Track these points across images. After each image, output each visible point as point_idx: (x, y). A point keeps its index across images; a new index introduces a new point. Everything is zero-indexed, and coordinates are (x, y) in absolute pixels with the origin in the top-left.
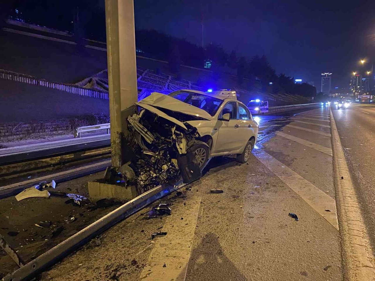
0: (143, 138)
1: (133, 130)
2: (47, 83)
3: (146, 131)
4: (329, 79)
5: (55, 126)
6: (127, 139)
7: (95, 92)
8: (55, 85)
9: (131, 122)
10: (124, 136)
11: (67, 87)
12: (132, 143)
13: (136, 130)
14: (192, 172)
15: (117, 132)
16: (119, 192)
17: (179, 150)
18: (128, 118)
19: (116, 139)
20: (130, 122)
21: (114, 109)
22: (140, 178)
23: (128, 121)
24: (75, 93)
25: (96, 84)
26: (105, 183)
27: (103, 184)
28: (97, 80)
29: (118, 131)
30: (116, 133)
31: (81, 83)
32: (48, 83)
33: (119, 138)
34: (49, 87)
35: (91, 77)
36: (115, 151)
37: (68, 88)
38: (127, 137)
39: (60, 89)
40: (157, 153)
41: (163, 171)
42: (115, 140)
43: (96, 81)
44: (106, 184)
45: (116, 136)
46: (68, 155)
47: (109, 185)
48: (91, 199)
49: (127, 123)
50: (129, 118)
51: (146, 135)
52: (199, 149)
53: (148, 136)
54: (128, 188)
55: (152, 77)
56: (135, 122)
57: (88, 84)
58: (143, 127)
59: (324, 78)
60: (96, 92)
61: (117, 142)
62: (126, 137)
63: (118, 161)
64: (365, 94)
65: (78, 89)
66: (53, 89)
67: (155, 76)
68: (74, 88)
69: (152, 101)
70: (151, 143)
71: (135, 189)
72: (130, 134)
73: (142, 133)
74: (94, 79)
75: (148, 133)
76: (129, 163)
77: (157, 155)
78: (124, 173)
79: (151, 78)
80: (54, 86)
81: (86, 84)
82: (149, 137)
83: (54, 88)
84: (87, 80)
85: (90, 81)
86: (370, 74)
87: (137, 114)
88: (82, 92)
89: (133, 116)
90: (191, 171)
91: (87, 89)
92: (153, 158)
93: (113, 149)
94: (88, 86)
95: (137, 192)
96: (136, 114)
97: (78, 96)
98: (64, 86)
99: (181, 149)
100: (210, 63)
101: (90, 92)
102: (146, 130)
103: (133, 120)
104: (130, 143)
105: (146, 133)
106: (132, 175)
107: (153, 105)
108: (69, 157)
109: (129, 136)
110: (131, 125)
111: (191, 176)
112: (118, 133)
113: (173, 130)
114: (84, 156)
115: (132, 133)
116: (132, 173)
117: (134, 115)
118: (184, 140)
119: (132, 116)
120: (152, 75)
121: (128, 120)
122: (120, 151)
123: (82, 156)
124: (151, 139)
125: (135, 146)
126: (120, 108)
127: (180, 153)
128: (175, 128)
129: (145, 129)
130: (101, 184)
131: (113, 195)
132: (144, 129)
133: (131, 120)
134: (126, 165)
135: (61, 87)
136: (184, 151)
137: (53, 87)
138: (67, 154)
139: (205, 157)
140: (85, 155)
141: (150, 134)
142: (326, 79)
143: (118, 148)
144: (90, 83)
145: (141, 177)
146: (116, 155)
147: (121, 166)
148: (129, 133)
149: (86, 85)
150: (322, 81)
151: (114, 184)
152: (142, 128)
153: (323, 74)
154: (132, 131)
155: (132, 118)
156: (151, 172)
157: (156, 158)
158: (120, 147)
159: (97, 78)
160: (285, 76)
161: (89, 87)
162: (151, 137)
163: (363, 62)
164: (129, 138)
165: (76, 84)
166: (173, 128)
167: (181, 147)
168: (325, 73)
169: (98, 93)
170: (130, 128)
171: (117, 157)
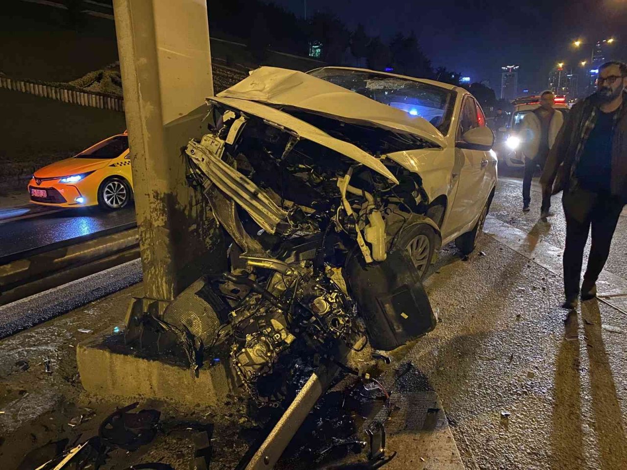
0: (242, 214)
1: (207, 184)
2: (9, 80)
3: (252, 190)
4: (513, 75)
5: (28, 169)
6: (187, 213)
7: (109, 99)
8: (25, 85)
9: (197, 159)
10: (179, 203)
11: (51, 90)
12: (204, 224)
13: (214, 185)
14: (406, 317)
15: (156, 192)
16: (172, 384)
17: (365, 249)
18: (186, 148)
19: (154, 215)
20: (195, 161)
21: (140, 118)
22: (244, 355)
23: (189, 159)
24: (69, 101)
25: (111, 84)
26: (126, 354)
27: (122, 356)
28: (114, 76)
29: (156, 188)
30: (152, 196)
31: (79, 81)
32: (11, 81)
33: (163, 212)
34: (12, 89)
35: (101, 71)
36: (153, 253)
37: (53, 91)
38: (188, 208)
39: (37, 92)
40: (292, 259)
41: (314, 318)
42: (149, 217)
43: (111, 77)
44: (130, 358)
45: (153, 206)
46: (9, 266)
47: (141, 360)
48: (88, 396)
49: (184, 164)
50: (190, 148)
51: (254, 203)
52: (415, 240)
53: (260, 207)
54: (200, 375)
55: (220, 71)
56: (212, 158)
57: (96, 84)
58: (241, 178)
59: (506, 76)
60: (111, 98)
61: (156, 226)
62: (186, 206)
63: (164, 284)
64: (572, 101)
65: (74, 92)
66: (23, 93)
67: (223, 69)
68: (66, 91)
69: (261, 91)
70: (273, 232)
71: (223, 371)
72: (196, 196)
73: (241, 197)
74: (107, 74)
75: (260, 196)
76: (199, 285)
77: (290, 266)
78: (184, 322)
79: (218, 72)
80: (24, 87)
81: (91, 84)
82: (264, 210)
83: (24, 90)
84: (92, 75)
85: (99, 78)
86: (585, 64)
87: (214, 133)
88: (83, 99)
89: (203, 142)
90: (403, 315)
91: (92, 93)
92: (278, 275)
93: (146, 246)
94: (96, 87)
95: (230, 380)
96: (211, 135)
97: (74, 106)
98: (45, 87)
99: (369, 245)
100: (318, 48)
101: (100, 99)
102: (252, 187)
103: (205, 153)
104: (198, 225)
105: (254, 196)
106: (210, 324)
107: (270, 102)
108: (12, 273)
109: (194, 203)
110: (197, 170)
111: (400, 330)
112: (157, 195)
113: (344, 184)
114: (62, 262)
115: (203, 195)
116: (209, 317)
117: (205, 138)
118: (376, 218)
119: (199, 142)
120: (219, 67)
121: (188, 152)
122: (169, 252)
123: (57, 263)
124: (273, 217)
125: (212, 231)
126: (161, 116)
127: (369, 260)
128: (348, 178)
129: (248, 183)
130: (114, 356)
131: (154, 392)
132: (246, 185)
133: (197, 156)
134: (191, 294)
135: (39, 90)
136: (380, 254)
137: (21, 90)
138: (7, 263)
139: (424, 260)
140: (66, 259)
141: (266, 202)
142: (510, 75)
143: (160, 243)
144: (99, 82)
145: (246, 352)
146: (155, 264)
147: (175, 297)
148: (193, 194)
149: (91, 86)
150: (503, 80)
151: (154, 360)
152: (238, 180)
153: (504, 68)
154: (203, 188)
155: (199, 146)
156: (273, 321)
157: (289, 275)
158: (167, 240)
159: (113, 72)
160: (447, 70)
161: (98, 90)
162: (271, 211)
163: (577, 44)
164: (194, 208)
165: (70, 83)
166: (343, 176)
167: (369, 241)
168: (508, 67)
169: (116, 100)
170: (196, 180)
171: (160, 271)
